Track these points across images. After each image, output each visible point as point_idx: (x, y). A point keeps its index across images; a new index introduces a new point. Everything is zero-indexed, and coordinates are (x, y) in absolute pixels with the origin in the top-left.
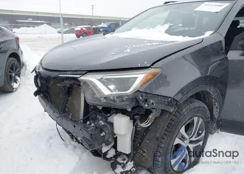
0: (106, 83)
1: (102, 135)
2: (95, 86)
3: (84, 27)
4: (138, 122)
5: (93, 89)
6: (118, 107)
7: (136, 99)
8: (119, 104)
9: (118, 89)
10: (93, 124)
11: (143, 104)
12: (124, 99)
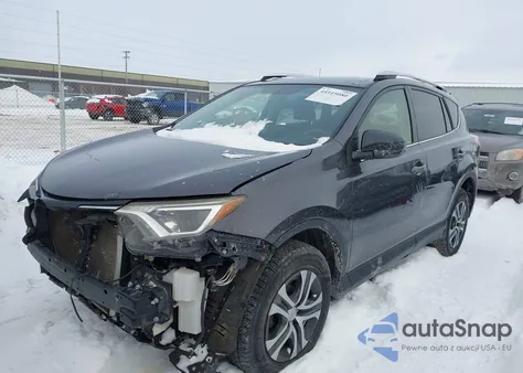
0: (161, 218)
1: (153, 303)
2: (143, 224)
3: (107, 98)
4: (213, 278)
5: (140, 229)
6: (181, 257)
7: (209, 242)
8: (183, 252)
9: (180, 227)
10: (138, 286)
11: (219, 250)
12: (191, 242)
